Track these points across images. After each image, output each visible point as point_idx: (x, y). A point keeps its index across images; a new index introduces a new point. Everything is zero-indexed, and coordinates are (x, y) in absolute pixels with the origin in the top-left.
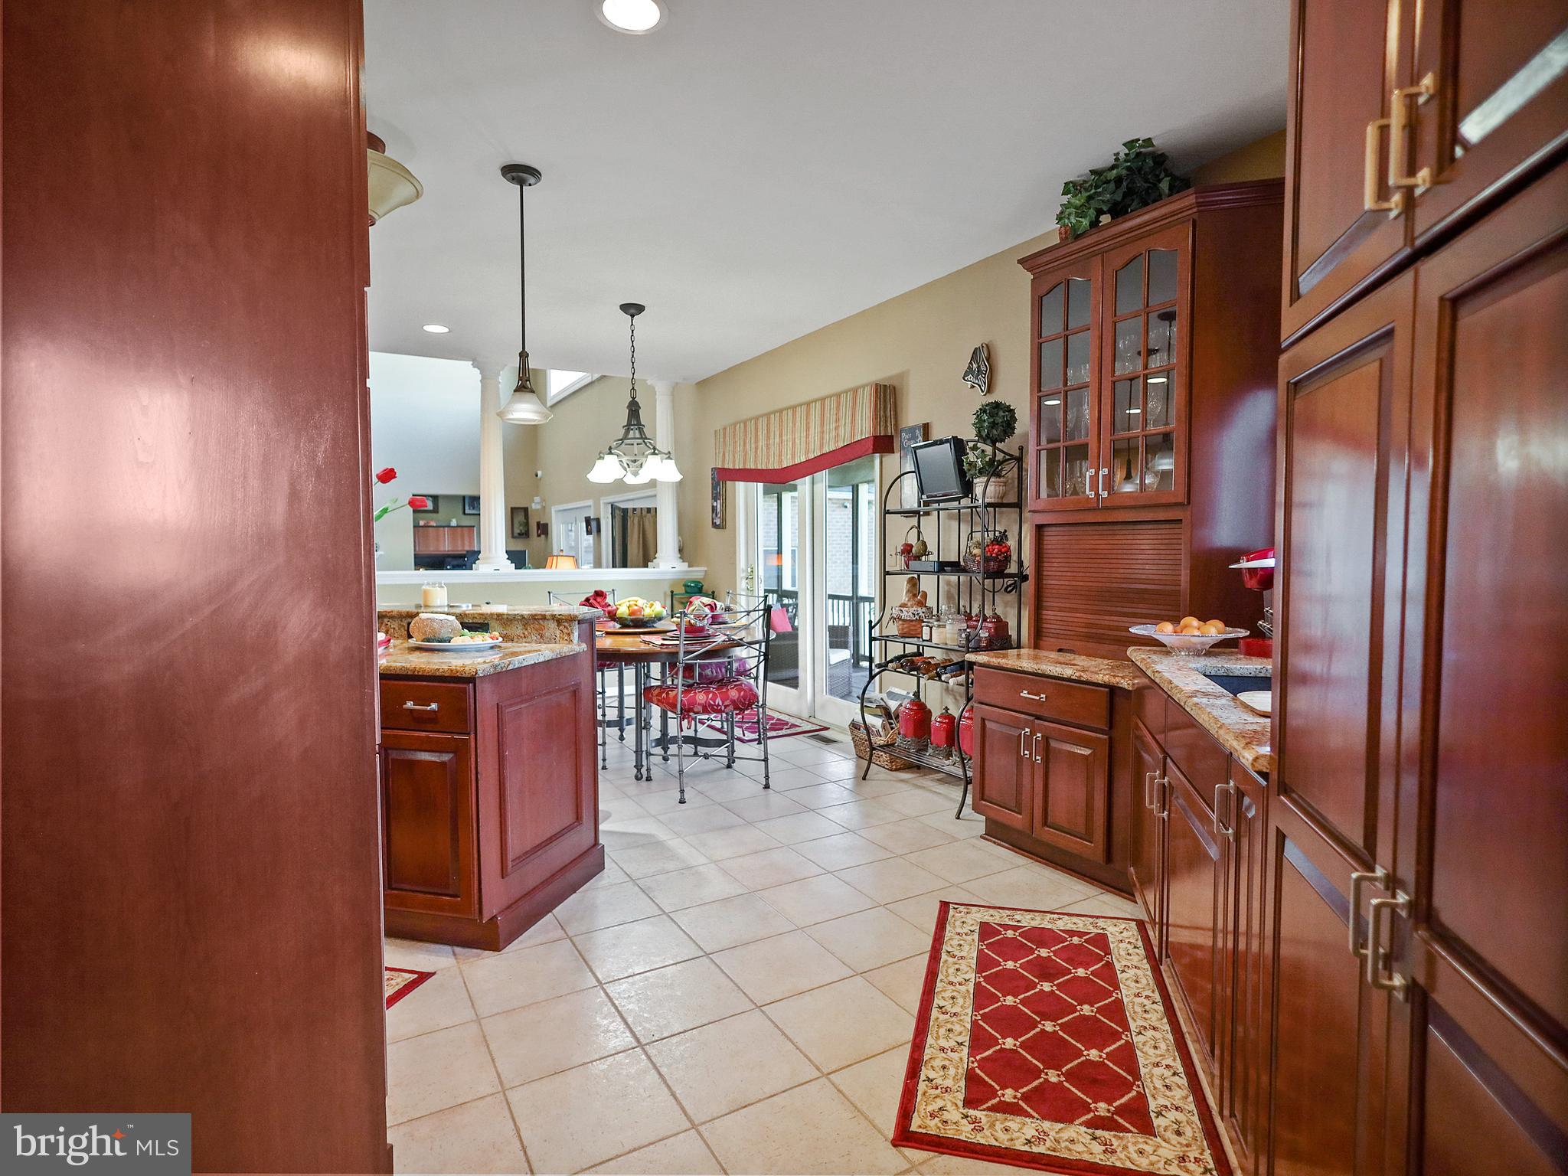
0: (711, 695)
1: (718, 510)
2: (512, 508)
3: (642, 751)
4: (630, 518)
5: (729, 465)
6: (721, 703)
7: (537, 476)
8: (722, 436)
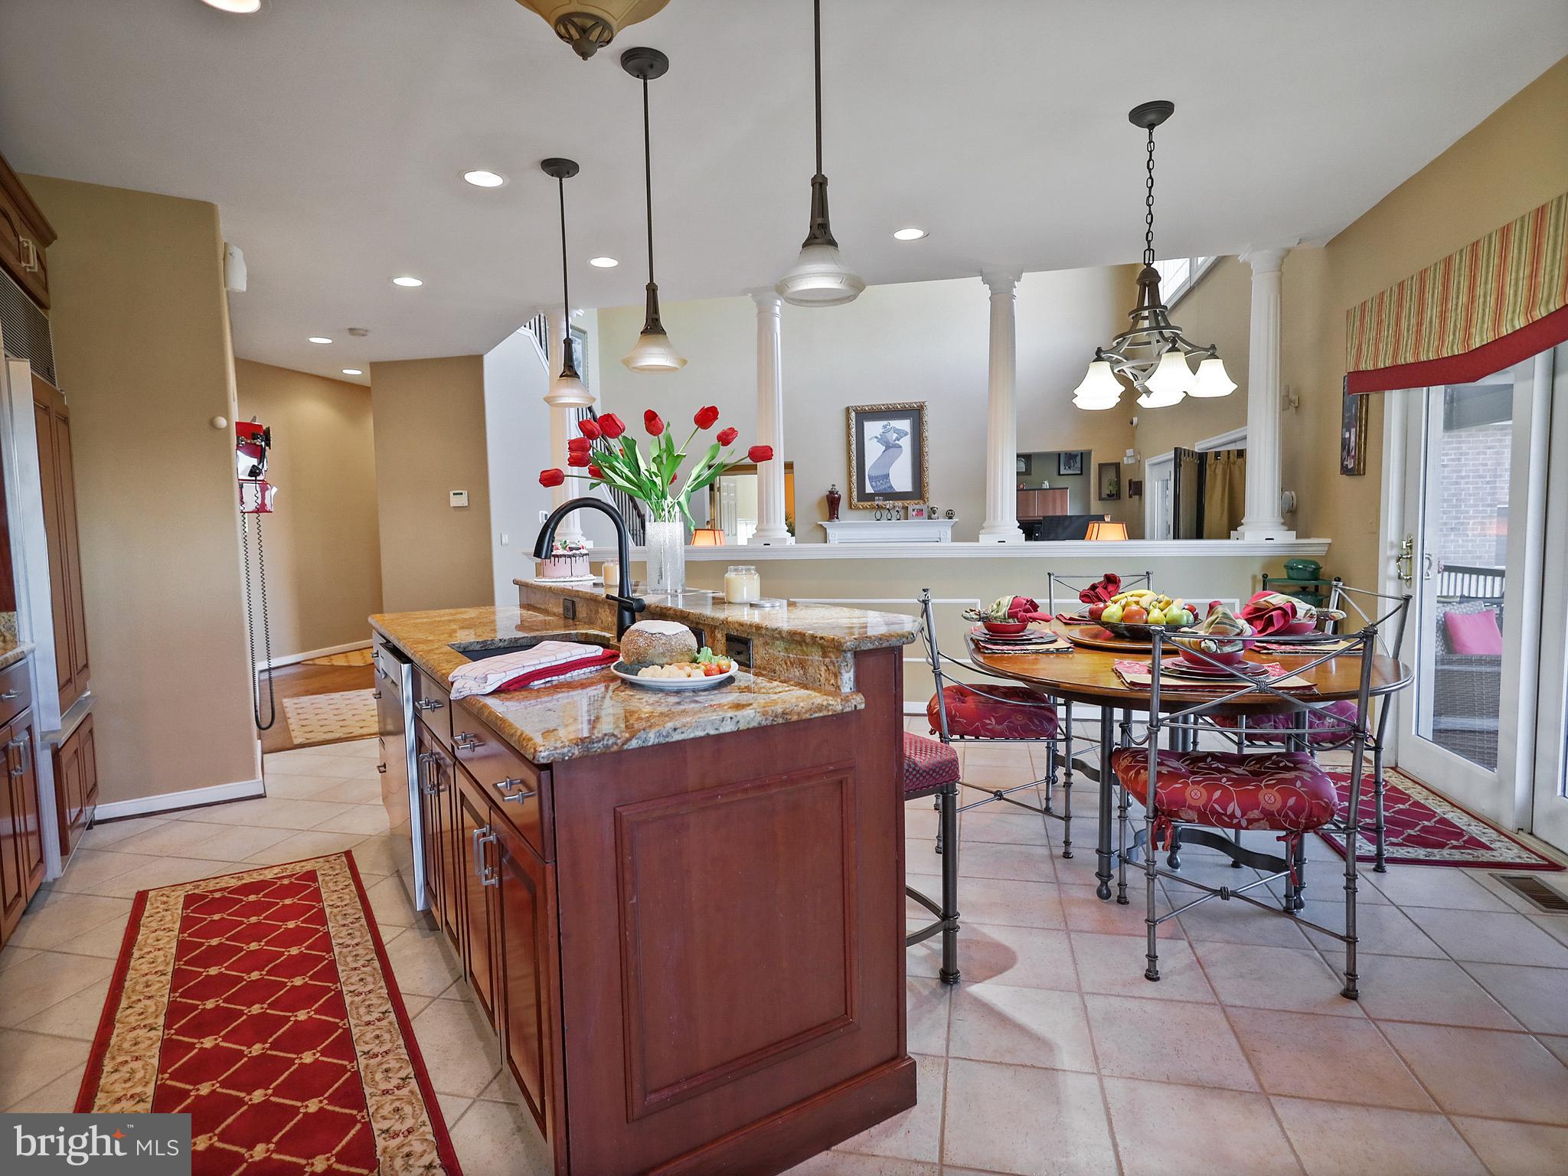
0: (1217, 794)
1: (1352, 444)
2: (1099, 464)
3: (1110, 853)
4: (1210, 465)
5: (1367, 365)
6: (1238, 813)
7: (1132, 423)
8: (1358, 318)
